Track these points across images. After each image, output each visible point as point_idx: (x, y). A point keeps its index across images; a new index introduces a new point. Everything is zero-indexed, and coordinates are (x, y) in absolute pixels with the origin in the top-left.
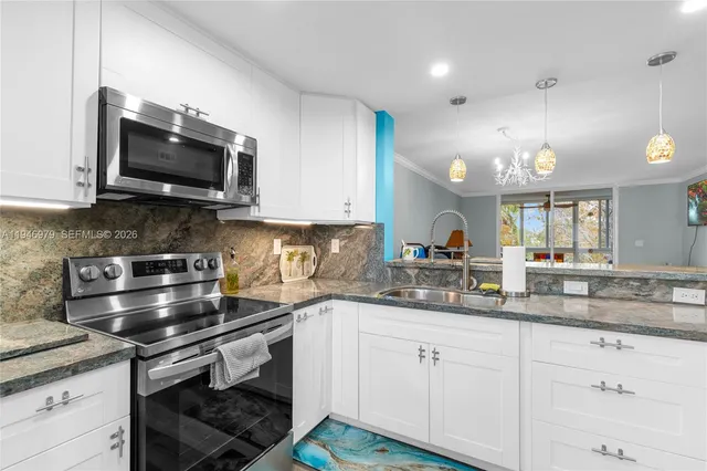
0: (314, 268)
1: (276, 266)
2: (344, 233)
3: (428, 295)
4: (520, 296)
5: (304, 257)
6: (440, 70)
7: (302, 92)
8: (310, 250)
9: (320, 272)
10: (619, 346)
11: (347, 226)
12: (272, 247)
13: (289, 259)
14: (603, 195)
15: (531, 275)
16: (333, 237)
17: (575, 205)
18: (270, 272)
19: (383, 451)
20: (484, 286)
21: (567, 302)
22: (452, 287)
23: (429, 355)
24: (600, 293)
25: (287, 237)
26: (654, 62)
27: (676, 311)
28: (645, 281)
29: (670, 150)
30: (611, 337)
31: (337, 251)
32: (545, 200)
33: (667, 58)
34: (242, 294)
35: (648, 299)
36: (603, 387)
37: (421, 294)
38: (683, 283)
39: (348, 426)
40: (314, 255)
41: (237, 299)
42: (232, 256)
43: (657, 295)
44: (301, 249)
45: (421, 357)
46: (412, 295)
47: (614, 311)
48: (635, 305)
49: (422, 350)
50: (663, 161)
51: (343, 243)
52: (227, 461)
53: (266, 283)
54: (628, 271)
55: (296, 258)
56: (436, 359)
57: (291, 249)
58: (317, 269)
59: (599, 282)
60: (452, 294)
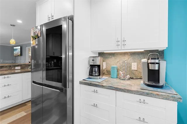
10: (8, 77)
26: (11, 25)
27: (16, 71)
28: (10, 66)
29: (15, 42)
30: (6, 76)
33: (14, 26)
35: (11, 70)
36: (5, 86)
38: (17, 66)
43: (13, 68)
48: (8, 71)
50: (13, 44)
54: (7, 65)
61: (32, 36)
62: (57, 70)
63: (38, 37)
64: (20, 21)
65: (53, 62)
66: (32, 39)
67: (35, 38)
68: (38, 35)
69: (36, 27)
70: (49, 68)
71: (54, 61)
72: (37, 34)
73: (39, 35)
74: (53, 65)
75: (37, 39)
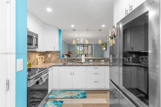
0: (44, 60)
1: (37, 61)
2: (52, 53)
3: (70, 64)
4: (84, 63)
5: (42, 58)
6: (73, 26)
7: (45, 24)
8: (43, 57)
9: (46, 61)
11: (52, 52)
12: (36, 56)
13: (39, 59)
14: (92, 45)
15: (86, 59)
16: (49, 54)
17: (88, 46)
18: (36, 62)
19: (64, 92)
20: (79, 62)
21: (90, 63)
22: (74, 62)
23: (72, 74)
24: (94, 61)
25: (39, 54)
26: (99, 30)
27: (102, 63)
28: (98, 59)
29: (101, 42)
30: (96, 67)
31: (50, 57)
32: (84, 45)
33: (101, 30)
34: (31, 67)
35: (99, 62)
36: (95, 73)
37: (69, 64)
38: (102, 59)
39: (56, 90)
40: (44, 58)
41: (31, 68)
42: (29, 59)
44: (42, 56)
45: (71, 74)
46: (67, 64)
47: (96, 64)
48: (97, 63)
49: (71, 73)
51: (51, 55)
52: (32, 103)
53: (35, 65)
54: (97, 58)
55: (41, 58)
56: (73, 74)
57: (40, 57)
58: (45, 61)
59: (94, 60)
60: (74, 63)
61: (110, 37)
62: (136, 67)
63: (115, 37)
64: (103, 26)
65: (131, 58)
66: (110, 39)
67: (112, 38)
68: (114, 35)
69: (114, 27)
70: (127, 64)
71: (132, 56)
72: (114, 33)
73: (116, 34)
74: (131, 60)
75: (114, 39)
